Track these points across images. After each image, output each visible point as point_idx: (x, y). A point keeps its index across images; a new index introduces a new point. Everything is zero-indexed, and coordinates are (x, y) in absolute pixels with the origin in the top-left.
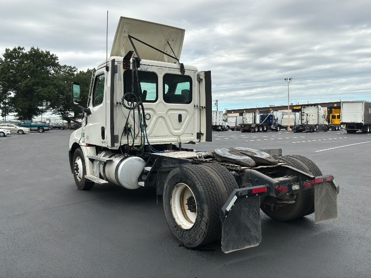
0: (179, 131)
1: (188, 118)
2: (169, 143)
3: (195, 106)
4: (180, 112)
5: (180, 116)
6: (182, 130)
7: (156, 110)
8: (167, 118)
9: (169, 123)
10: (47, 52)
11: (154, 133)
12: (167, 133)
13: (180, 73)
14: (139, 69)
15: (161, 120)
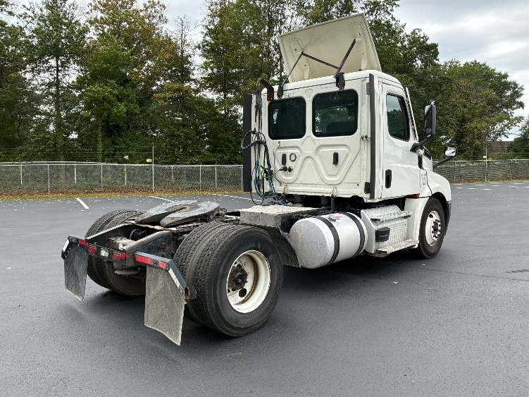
0: (336, 179)
1: (350, 158)
2: (320, 195)
3: (362, 138)
4: (336, 150)
5: (336, 156)
6: (339, 177)
7: (302, 148)
8: (317, 159)
9: (321, 166)
11: (300, 179)
12: (317, 180)
13: (337, 89)
14: (283, 97)
15: (309, 161)
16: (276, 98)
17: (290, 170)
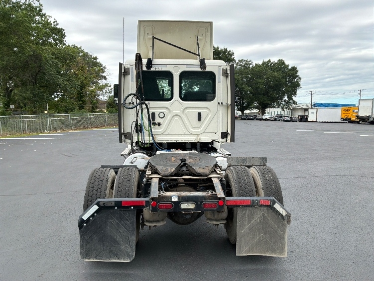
0: (199, 130)
1: (210, 116)
2: (187, 142)
3: (219, 103)
4: (199, 111)
5: (199, 115)
6: (201, 129)
7: (170, 108)
8: (183, 116)
9: (187, 122)
10: (224, 49)
11: (168, 131)
12: (185, 131)
13: (200, 70)
14: (152, 69)
15: (176, 118)
16: (145, 68)
17: (159, 124)
